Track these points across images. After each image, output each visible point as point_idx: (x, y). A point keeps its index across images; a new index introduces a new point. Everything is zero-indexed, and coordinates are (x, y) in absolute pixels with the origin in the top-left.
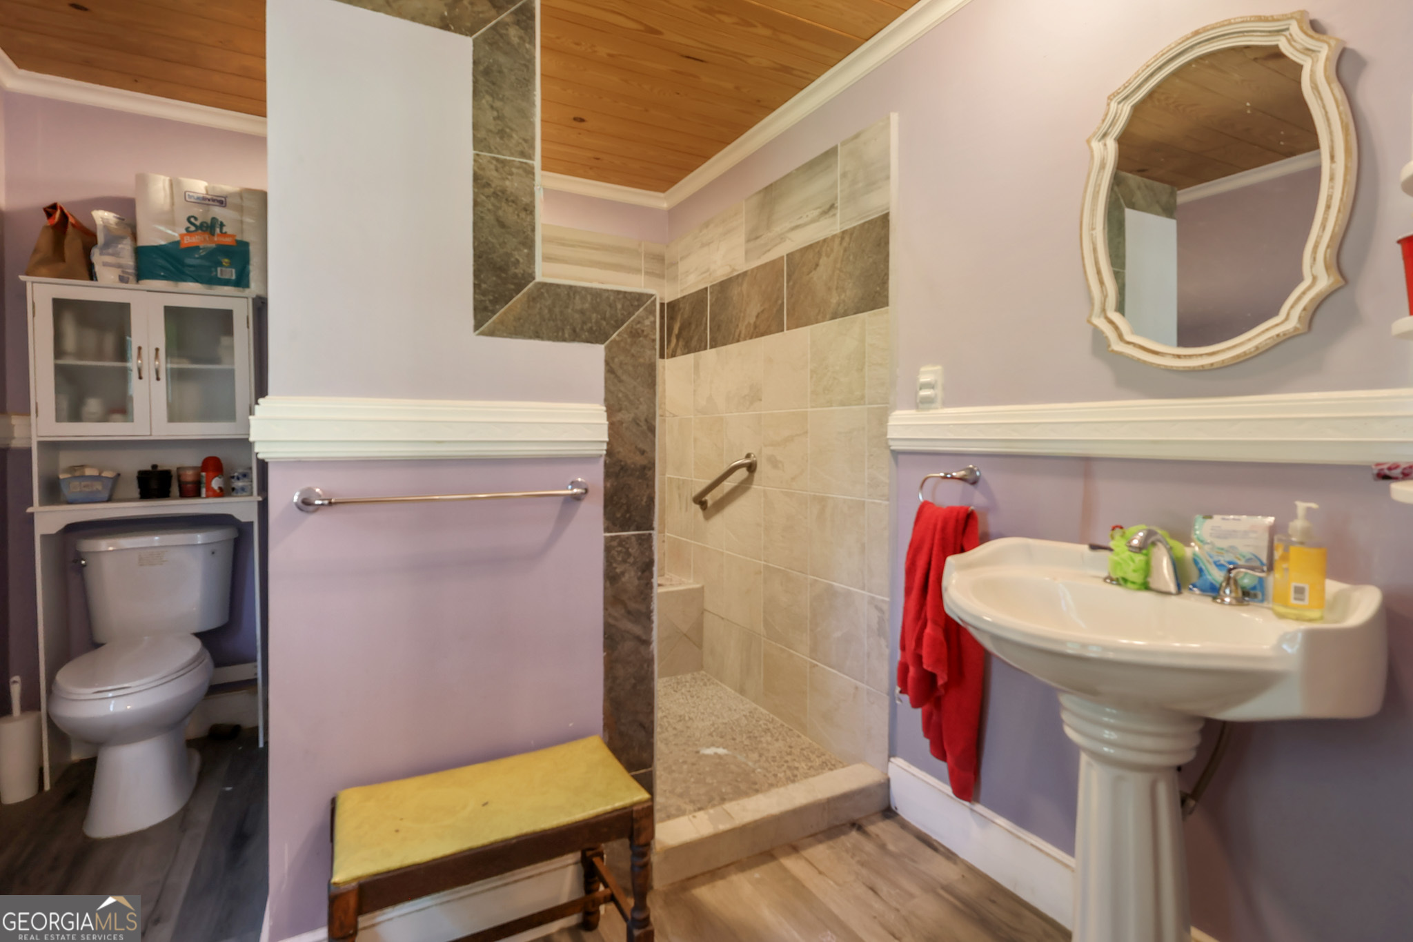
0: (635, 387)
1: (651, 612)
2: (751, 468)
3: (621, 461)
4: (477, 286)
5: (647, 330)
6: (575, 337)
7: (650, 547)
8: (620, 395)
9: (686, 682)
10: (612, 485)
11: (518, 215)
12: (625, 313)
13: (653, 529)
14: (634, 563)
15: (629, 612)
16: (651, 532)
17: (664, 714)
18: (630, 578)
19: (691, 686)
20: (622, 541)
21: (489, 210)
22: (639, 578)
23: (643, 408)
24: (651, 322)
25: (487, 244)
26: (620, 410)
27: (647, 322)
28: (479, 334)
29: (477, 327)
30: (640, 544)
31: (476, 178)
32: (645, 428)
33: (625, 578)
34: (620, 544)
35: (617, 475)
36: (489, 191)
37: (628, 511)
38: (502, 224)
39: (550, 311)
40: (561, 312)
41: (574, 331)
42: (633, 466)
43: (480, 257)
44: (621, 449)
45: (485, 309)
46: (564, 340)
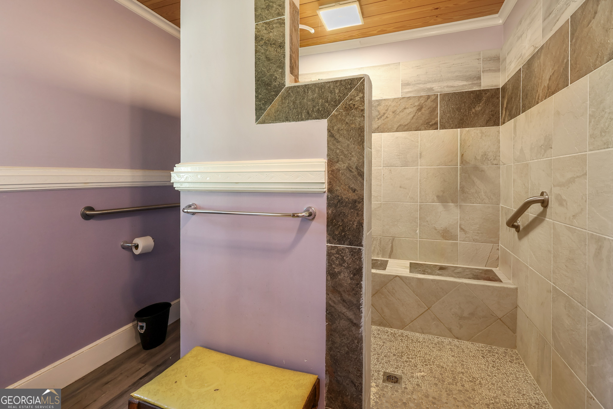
0: (348, 145)
1: (361, 305)
2: (545, 203)
3: (338, 196)
4: (257, 97)
5: (357, 104)
6: (309, 116)
7: (360, 259)
8: (338, 151)
9: (497, 353)
10: (332, 212)
11: (276, 51)
12: (341, 95)
13: (362, 246)
14: (347, 268)
15: (344, 301)
16: (361, 248)
17: (463, 370)
18: (345, 277)
19: (498, 358)
20: (339, 251)
21: (262, 53)
22: (351, 279)
23: (354, 159)
24: (360, 98)
25: (261, 72)
26: (338, 162)
27: (357, 98)
28: (258, 124)
29: (257, 119)
30: (352, 255)
31: (256, 37)
32: (356, 173)
33: (341, 276)
34: (337, 253)
35: (336, 206)
36: (262, 43)
37: (343, 231)
38: (268, 59)
39: (294, 103)
40: (300, 102)
41: (308, 113)
42: (347, 200)
43: (258, 81)
44: (339, 188)
45: (261, 109)
46: (302, 120)
